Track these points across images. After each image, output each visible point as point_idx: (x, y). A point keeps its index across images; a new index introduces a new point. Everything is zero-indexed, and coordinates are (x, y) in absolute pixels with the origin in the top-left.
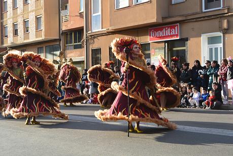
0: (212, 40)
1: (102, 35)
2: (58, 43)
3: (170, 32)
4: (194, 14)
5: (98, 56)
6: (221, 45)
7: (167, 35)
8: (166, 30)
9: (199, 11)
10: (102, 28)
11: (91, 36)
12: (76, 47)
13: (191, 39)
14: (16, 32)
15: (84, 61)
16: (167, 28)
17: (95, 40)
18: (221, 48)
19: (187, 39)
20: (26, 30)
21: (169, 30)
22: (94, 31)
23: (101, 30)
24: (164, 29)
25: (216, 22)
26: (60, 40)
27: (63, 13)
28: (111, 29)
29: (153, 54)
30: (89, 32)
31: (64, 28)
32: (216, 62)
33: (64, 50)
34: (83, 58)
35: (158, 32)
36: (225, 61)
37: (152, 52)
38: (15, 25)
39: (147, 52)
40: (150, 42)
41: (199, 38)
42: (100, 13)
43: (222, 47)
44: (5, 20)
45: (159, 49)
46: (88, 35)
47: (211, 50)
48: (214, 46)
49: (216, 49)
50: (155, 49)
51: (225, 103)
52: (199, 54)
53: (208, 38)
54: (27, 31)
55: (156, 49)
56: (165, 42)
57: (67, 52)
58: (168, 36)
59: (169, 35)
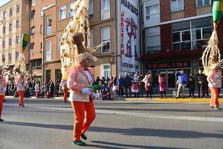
0: (105, 67)
1: (52, 63)
4: (99, 54)
6: (110, 70)
9: (100, 53)
12: (38, 68)
13: (96, 66)
19: (94, 67)
20: (10, 58)
25: (107, 59)
27: (31, 50)
28: (56, 60)
31: (31, 59)
32: (108, 78)
33: (31, 70)
34: (41, 74)
36: (112, 77)
41: (100, 66)
42: (51, 52)
47: (105, 72)
48: (106, 70)
49: (108, 71)
51: (112, 97)
52: (100, 74)
57: (33, 71)
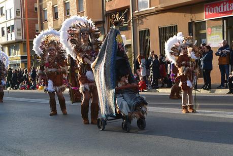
2: (102, 26)
3: (229, 7)
5: (146, 38)
7: (225, 10)
8: (224, 5)
10: (150, 7)
11: (138, 16)
14: (56, 16)
15: (131, 45)
16: (225, 3)
17: (144, 20)
21: (228, 4)
22: (141, 10)
23: (148, 8)
24: (222, 5)
26: (103, 22)
29: (209, 33)
30: (136, 12)
35: (215, 8)
37: (208, 31)
38: (54, 8)
39: (203, 32)
40: (205, 20)
44: (43, 2)
45: (216, 27)
46: (134, 15)
50: (211, 28)
54: (68, 14)
55: (213, 27)
56: (223, 19)
58: (226, 13)
59: (228, 10)
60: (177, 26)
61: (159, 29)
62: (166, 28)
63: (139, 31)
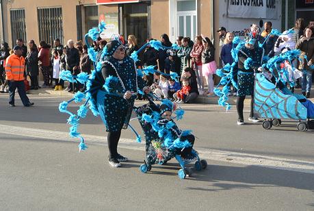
0: (182, 6)
5: (20, 20)
6: (195, 13)
13: (155, 3)
18: (194, 17)
19: (149, 4)
37: (100, 18)
39: (94, 18)
40: (97, 4)
41: (166, 2)
43: (196, 15)
45: (111, 14)
47: (181, 18)
48: (186, 13)
49: (189, 18)
50: (105, 15)
52: (166, 24)
53: (178, 2)
55: (107, 14)
56: (119, 5)
60: (61, 9)
61: (38, 10)
62: (47, 10)
63: (11, 12)
